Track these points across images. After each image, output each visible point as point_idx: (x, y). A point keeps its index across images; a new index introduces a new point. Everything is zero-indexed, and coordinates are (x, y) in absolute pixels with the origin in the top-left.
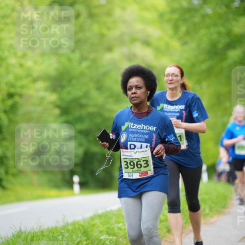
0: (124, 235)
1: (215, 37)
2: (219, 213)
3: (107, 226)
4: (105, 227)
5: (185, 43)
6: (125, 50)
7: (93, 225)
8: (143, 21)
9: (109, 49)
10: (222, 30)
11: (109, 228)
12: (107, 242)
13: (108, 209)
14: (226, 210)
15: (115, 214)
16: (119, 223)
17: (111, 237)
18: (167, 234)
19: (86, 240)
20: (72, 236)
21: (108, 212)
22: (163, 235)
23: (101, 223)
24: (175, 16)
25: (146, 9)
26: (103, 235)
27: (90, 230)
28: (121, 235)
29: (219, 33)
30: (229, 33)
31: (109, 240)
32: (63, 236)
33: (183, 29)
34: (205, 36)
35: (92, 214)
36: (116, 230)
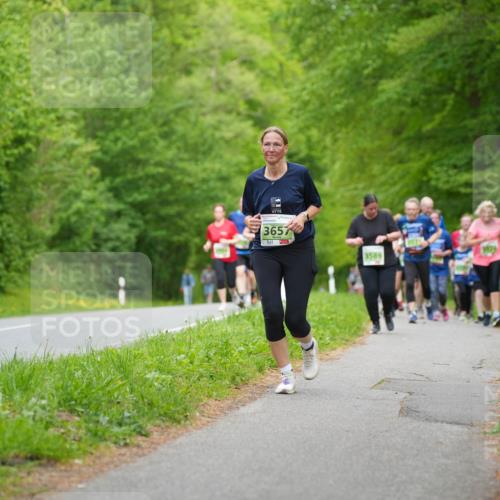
0: (185, 373)
1: (358, 56)
2: (347, 343)
3: (158, 357)
4: (155, 359)
5: (310, 67)
6: (213, 74)
7: (136, 356)
8: (244, 27)
9: (187, 71)
10: (370, 45)
11: (161, 362)
12: (156, 384)
13: (164, 331)
14: (357, 340)
16: (179, 354)
17: (164, 376)
18: (258, 374)
19: (121, 379)
20: (99, 372)
21: (162, 335)
22: (250, 374)
23: (150, 354)
24: (298, 21)
26: (150, 372)
28: (181, 373)
29: (365, 51)
30: (381, 52)
31: (160, 381)
32: (84, 371)
33: (310, 41)
34: (342, 56)
35: (137, 338)
36: (174, 365)
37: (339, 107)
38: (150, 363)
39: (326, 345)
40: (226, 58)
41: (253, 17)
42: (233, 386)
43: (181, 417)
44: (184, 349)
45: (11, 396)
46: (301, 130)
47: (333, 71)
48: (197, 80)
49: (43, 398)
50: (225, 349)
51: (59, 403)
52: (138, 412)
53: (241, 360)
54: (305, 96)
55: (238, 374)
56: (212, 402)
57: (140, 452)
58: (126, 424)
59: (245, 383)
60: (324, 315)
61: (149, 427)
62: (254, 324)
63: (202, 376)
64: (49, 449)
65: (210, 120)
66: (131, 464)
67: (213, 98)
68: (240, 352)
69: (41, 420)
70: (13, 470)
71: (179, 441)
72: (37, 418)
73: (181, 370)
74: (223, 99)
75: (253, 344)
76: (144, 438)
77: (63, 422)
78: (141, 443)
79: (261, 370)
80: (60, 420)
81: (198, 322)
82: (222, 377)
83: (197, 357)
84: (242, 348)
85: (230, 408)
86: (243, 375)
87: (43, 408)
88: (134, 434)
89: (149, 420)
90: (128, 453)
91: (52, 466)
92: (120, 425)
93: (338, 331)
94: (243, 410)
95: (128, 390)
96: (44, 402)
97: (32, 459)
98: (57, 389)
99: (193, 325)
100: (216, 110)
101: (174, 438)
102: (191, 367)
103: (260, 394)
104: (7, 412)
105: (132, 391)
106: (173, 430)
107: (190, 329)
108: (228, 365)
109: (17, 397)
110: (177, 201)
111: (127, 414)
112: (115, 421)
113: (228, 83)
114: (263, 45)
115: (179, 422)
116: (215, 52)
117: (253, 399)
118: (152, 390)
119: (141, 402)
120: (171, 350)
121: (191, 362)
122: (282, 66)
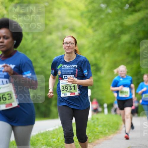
0: (56, 146)
2: (114, 133)
3: (46, 140)
4: (45, 141)
5: (95, 31)
6: (59, 34)
7: (38, 140)
8: (71, 16)
9: (50, 33)
10: (118, 22)
11: (47, 142)
13: (47, 130)
14: (118, 131)
15: (52, 133)
16: (54, 138)
21: (47, 132)
23: (43, 139)
24: (90, 14)
25: (73, 9)
26: (43, 146)
27: (35, 143)
28: (54, 146)
29: (116, 25)
30: (122, 25)
33: (95, 22)
34: (108, 26)
35: (37, 133)
36: (52, 143)
37: (107, 45)
38: (43, 142)
39: (107, 134)
40: (64, 28)
41: (74, 13)
46: (93, 53)
47: (104, 32)
48: (54, 36)
54: (95, 41)
83: (60, 140)
93: (110, 128)
102: (58, 143)
107: (56, 129)
114: (78, 23)
116: (60, 27)
120: (50, 137)
121: (58, 142)
122: (85, 31)
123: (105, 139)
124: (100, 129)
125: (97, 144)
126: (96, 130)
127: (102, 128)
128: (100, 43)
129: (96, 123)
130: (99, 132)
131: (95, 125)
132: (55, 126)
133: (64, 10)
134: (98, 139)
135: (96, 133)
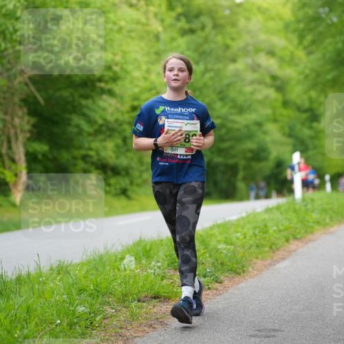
37: (329, 77)
38: (220, 239)
39: (328, 224)
40: (257, 51)
41: (271, 24)
42: (271, 251)
43: (241, 271)
44: (239, 229)
45: (140, 261)
46: (306, 92)
47: (324, 56)
48: (240, 65)
49: (158, 262)
50: (265, 229)
51: (168, 264)
52: (215, 269)
53: (275, 235)
54: (307, 71)
55: (273, 244)
56: (259, 262)
57: (218, 293)
58: (208, 276)
59: (278, 249)
60: (325, 206)
61: (222, 277)
62: (281, 213)
63: (251, 246)
64: (164, 292)
65: (248, 89)
66: (213, 300)
67: (250, 76)
68: (274, 231)
69: (159, 275)
70: (145, 304)
71: (240, 285)
72: (156, 274)
73: (239, 243)
74: (256, 76)
75: (282, 225)
76: (220, 285)
77: (171, 275)
78: (218, 287)
79: (287, 241)
80: (169, 274)
81: (247, 212)
82: (263, 246)
83: (248, 234)
84: (275, 228)
85: (270, 265)
86: (277, 244)
87: (159, 268)
88: (213, 282)
89: (221, 273)
90: (211, 294)
91: (167, 302)
92: (205, 277)
93: (334, 215)
94: (278, 266)
95: (208, 255)
96: (159, 264)
97: (155, 298)
98: (167, 257)
99: (244, 215)
100: (252, 82)
101: (238, 284)
102: (245, 241)
103: (288, 256)
104: (139, 270)
105: (210, 256)
106: (236, 279)
107: (243, 218)
108: (267, 239)
109: (144, 262)
110: (230, 140)
111: (208, 270)
112: (202, 275)
113: (259, 66)
114: (279, 41)
115: (240, 274)
116: (250, 48)
117: (284, 259)
118: (223, 255)
119: (216, 263)
120: (232, 230)
121: (245, 238)
122: (292, 54)
123: (325, 233)
124: (315, 216)
125: (310, 240)
126: (308, 218)
127: (318, 216)
128: (318, 75)
129: (309, 206)
130: (314, 222)
131: (307, 210)
132: (240, 213)
133: (257, 21)
134: (312, 233)
135: (309, 222)
